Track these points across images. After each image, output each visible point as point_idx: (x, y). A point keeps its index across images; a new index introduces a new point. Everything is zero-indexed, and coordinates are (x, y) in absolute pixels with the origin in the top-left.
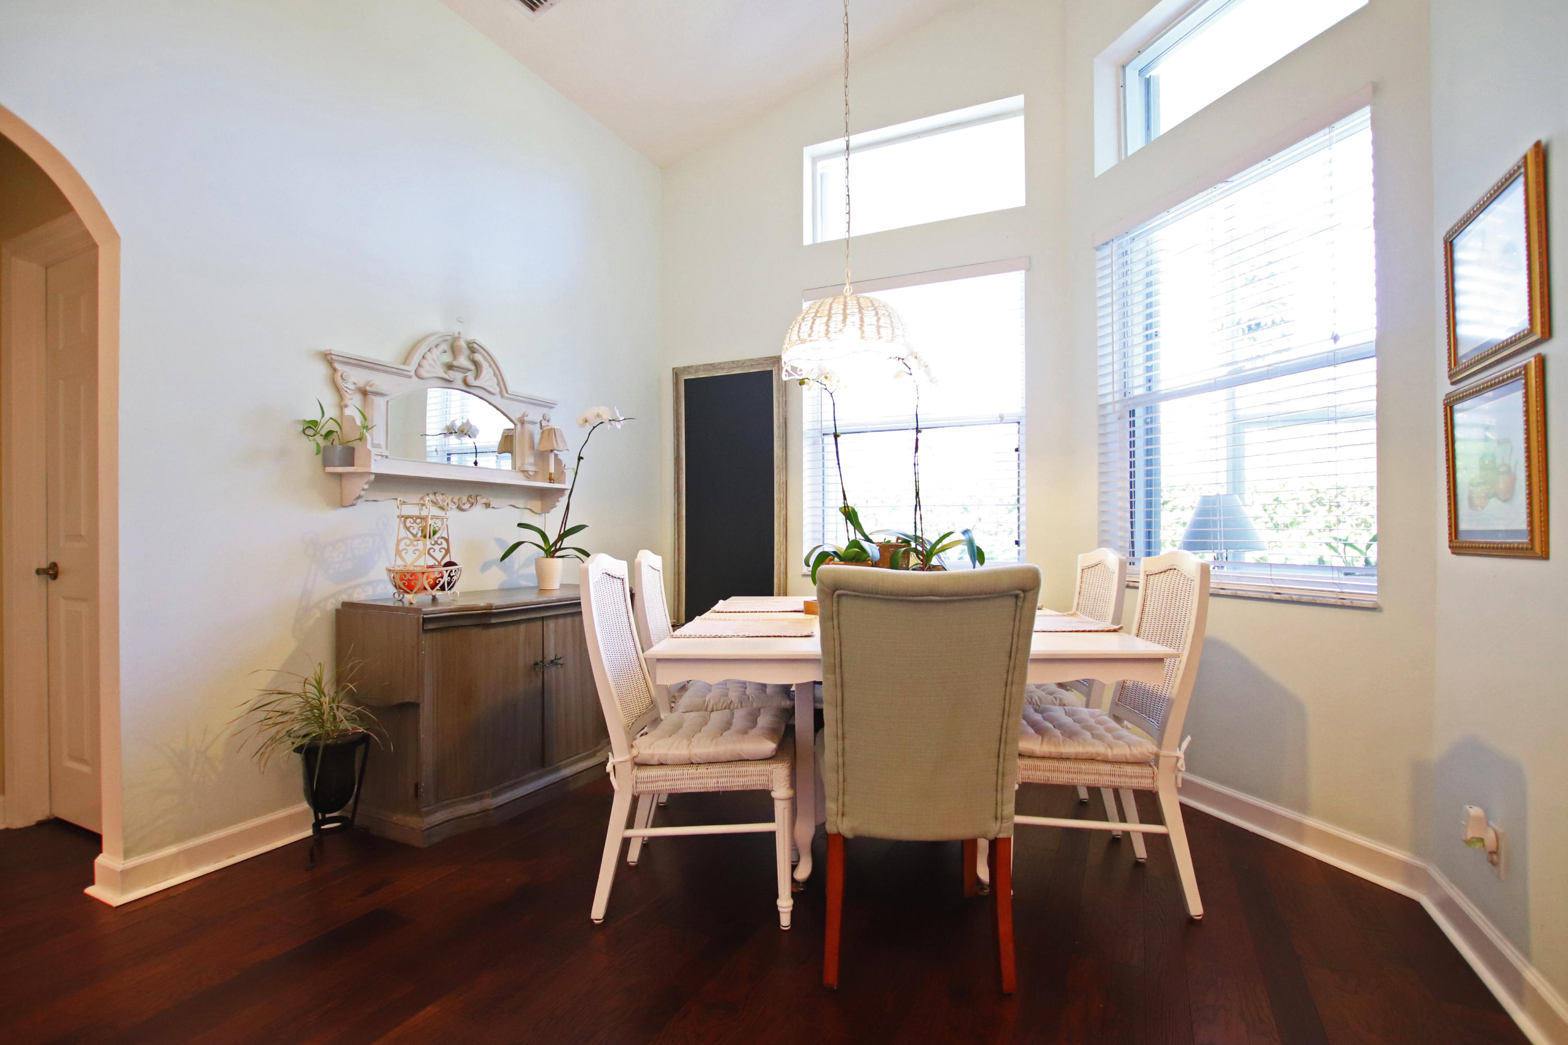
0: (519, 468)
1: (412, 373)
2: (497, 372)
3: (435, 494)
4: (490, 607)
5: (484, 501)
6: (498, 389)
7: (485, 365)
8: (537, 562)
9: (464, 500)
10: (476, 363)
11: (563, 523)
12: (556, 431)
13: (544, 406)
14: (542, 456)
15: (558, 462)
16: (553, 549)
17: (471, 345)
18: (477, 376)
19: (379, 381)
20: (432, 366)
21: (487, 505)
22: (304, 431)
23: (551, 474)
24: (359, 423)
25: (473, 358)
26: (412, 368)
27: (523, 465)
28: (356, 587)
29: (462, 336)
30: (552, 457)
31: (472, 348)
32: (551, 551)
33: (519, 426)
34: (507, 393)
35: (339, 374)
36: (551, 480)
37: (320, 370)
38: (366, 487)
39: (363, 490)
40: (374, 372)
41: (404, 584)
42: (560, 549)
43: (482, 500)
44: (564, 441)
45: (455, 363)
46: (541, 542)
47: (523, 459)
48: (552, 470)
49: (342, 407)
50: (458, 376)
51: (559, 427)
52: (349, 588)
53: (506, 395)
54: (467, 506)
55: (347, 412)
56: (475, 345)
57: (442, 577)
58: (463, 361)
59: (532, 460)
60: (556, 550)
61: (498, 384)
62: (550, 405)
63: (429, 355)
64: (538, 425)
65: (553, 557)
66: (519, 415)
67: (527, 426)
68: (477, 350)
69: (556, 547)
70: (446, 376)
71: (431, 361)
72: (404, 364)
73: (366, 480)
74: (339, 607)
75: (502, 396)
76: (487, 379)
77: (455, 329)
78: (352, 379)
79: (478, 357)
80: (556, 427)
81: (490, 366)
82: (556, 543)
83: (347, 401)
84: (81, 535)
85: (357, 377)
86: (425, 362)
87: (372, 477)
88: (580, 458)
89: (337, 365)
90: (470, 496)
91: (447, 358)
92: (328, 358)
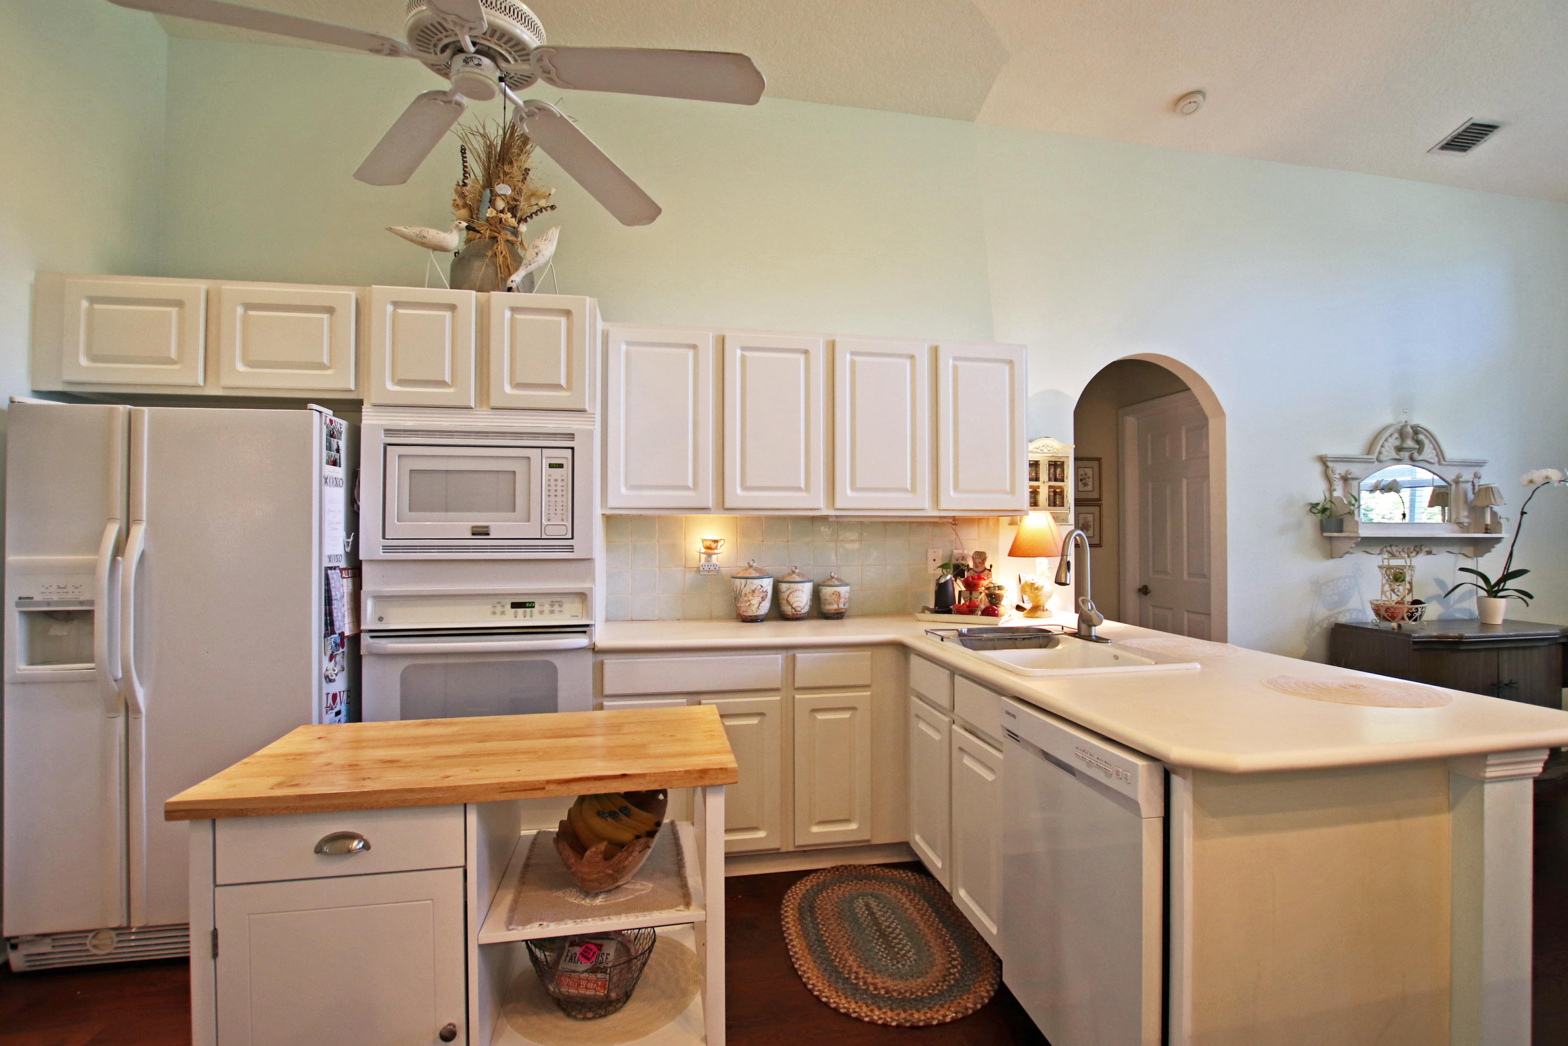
0: (1455, 520)
1: (1375, 460)
2: (1436, 446)
3: (1391, 546)
4: (1461, 637)
5: (1427, 549)
6: (1436, 459)
7: (1426, 442)
8: (1480, 600)
9: (1412, 549)
10: (1418, 442)
11: (1505, 568)
12: (1494, 490)
13: (1476, 466)
14: (1476, 510)
15: (1494, 514)
16: (1496, 589)
17: (1414, 429)
18: (1420, 451)
19: (1355, 469)
20: (1388, 452)
21: (1429, 553)
22: (1311, 509)
23: (1487, 525)
24: (1345, 502)
25: (1417, 438)
26: (1374, 456)
27: (1457, 518)
28: (1340, 613)
29: (1408, 423)
30: (1489, 510)
31: (1416, 430)
32: (1494, 590)
33: (1454, 486)
34: (1444, 460)
35: (1330, 469)
36: (1487, 530)
37: (1318, 468)
38: (1353, 546)
39: (1352, 548)
40: (1351, 464)
41: (1388, 615)
42: (1503, 590)
43: (1425, 549)
44: (1501, 497)
45: (1405, 446)
46: (1481, 583)
47: (1458, 513)
48: (1488, 521)
49: (1331, 490)
50: (1406, 455)
51: (1495, 485)
52: (1337, 613)
53: (1444, 463)
54: (1414, 554)
55: (1336, 494)
56: (1419, 429)
57: (1417, 612)
58: (1410, 443)
59: (1466, 513)
60: (1499, 591)
61: (1437, 455)
62: (1480, 464)
63: (1386, 444)
64: (1470, 483)
65: (1495, 597)
66: (1453, 477)
67: (1462, 486)
68: (1420, 431)
69: (1499, 587)
70: (1398, 457)
71: (1387, 448)
72: (1368, 454)
73: (1354, 541)
74: (1333, 626)
75: (1439, 463)
76: (1429, 452)
77: (1403, 418)
78: (1338, 472)
79: (1421, 437)
80: (1493, 486)
81: (1431, 442)
82: (1498, 583)
83: (1335, 487)
84: (1167, 572)
85: (1339, 469)
86: (1383, 450)
87: (1359, 539)
88: (1523, 513)
89: (1329, 464)
90: (1416, 546)
91: (1398, 443)
92: (1323, 461)
